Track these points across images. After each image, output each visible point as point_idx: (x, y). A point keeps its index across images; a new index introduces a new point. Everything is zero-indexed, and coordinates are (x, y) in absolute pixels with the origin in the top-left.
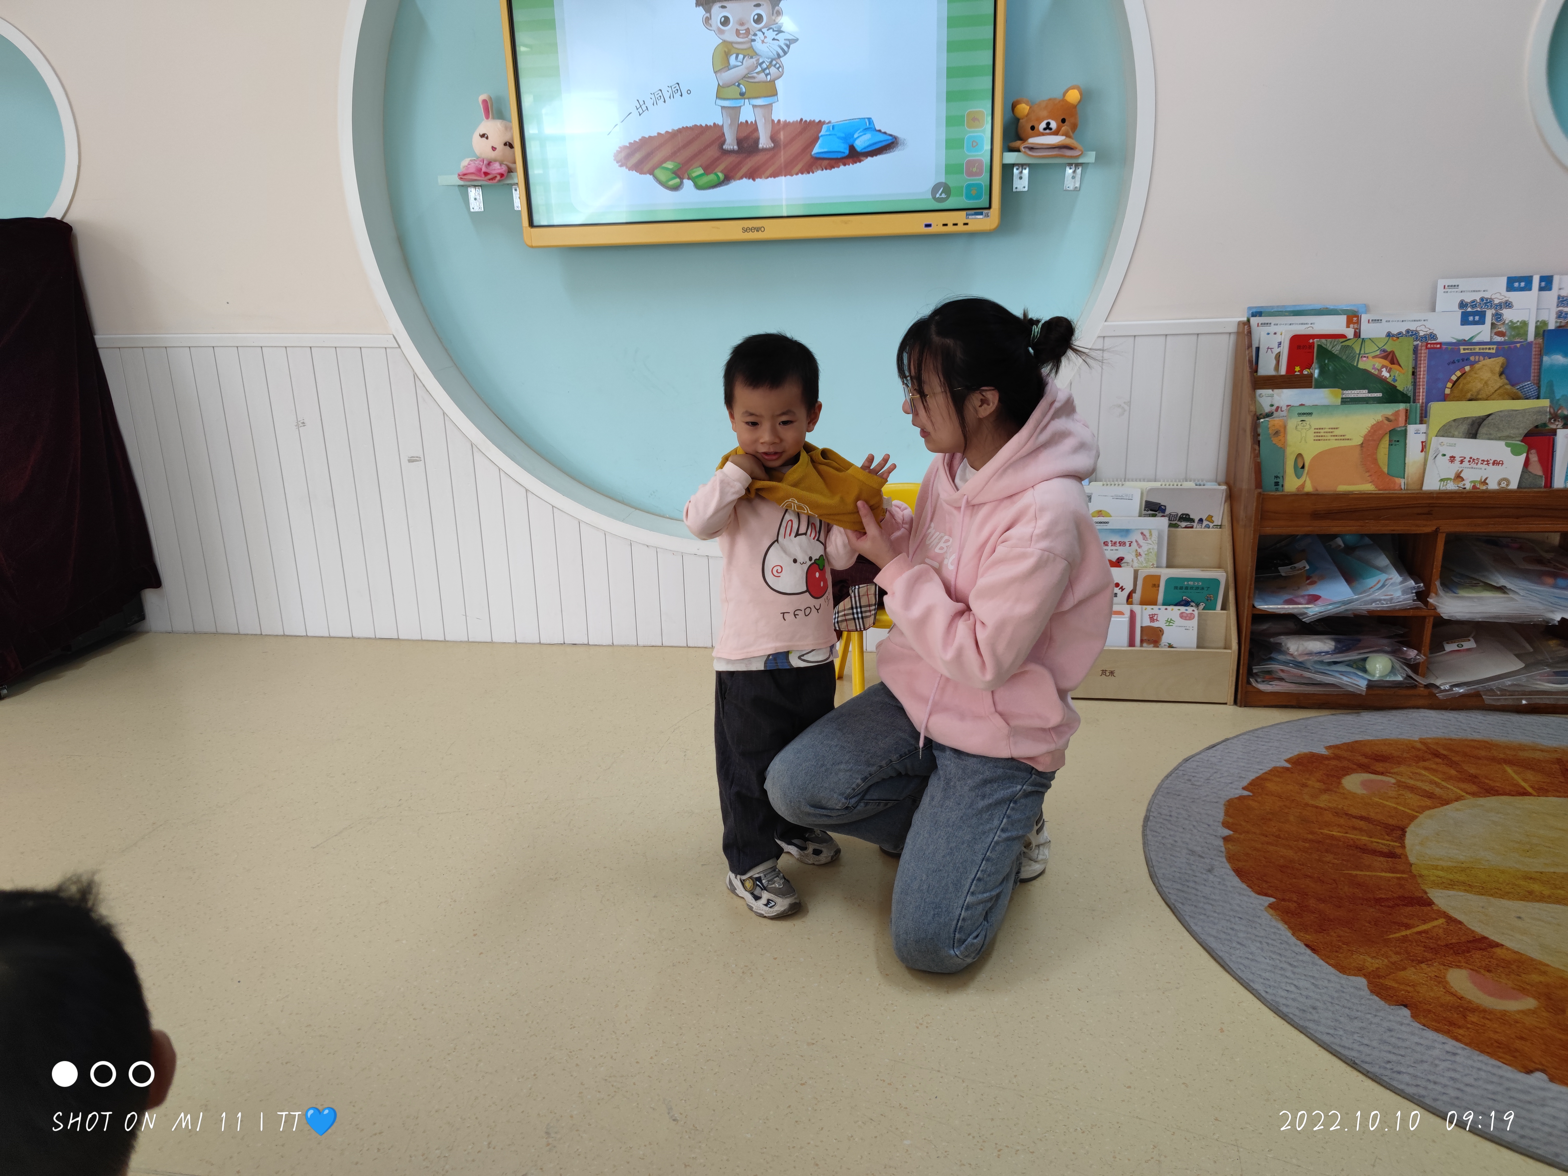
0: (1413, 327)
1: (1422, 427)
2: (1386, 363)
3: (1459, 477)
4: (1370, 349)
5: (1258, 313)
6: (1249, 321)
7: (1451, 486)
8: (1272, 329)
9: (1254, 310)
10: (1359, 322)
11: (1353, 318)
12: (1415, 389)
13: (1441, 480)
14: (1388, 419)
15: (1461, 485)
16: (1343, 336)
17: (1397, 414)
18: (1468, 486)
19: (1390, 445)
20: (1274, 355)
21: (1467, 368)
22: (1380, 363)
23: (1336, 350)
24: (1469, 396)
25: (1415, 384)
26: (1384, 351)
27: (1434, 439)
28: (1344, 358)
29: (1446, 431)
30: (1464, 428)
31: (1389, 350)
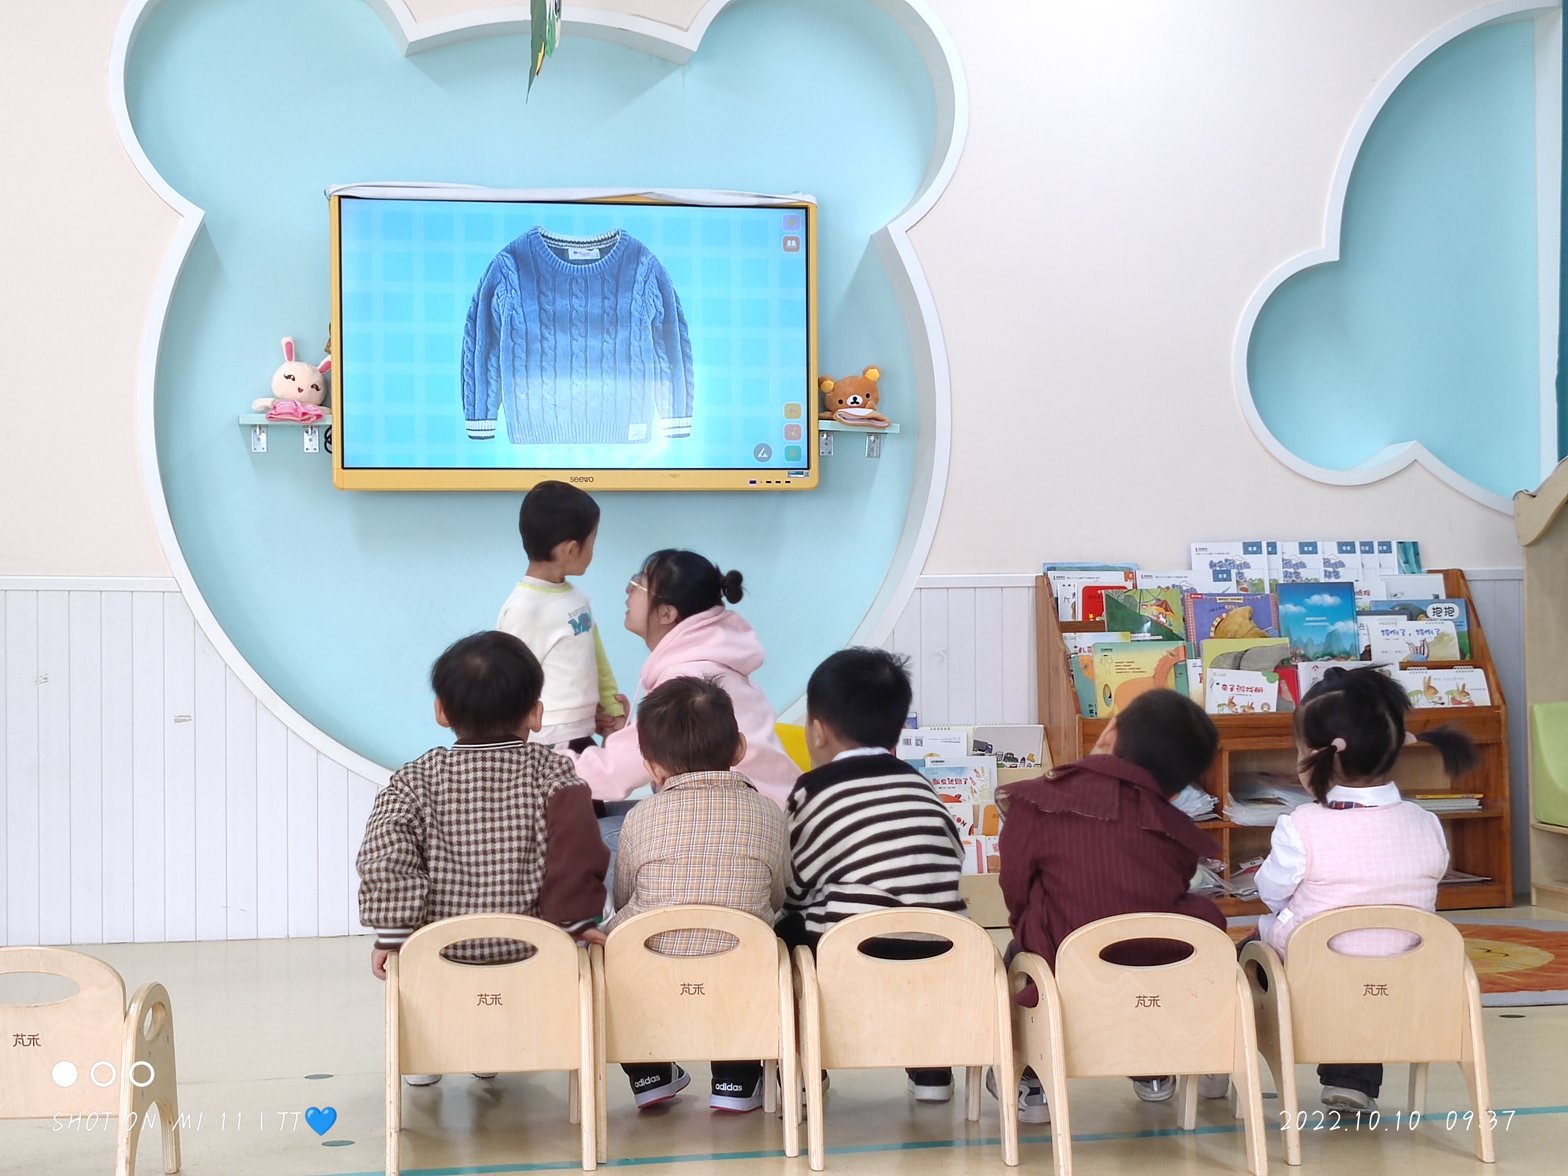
0: (1177, 582)
1: (1198, 662)
2: (1162, 610)
3: (1231, 703)
4: (1148, 598)
5: (1053, 569)
6: (1045, 575)
7: (1227, 711)
8: (1066, 582)
9: (1049, 566)
10: (1134, 578)
11: (1129, 574)
12: (1186, 633)
13: (1219, 706)
14: (1171, 654)
15: (1234, 709)
16: (1125, 588)
17: (1177, 649)
18: (1240, 711)
19: (1176, 677)
20: (1071, 604)
21: (1224, 615)
22: (1157, 610)
23: (1121, 599)
24: (1229, 636)
25: (1186, 629)
26: (1159, 600)
27: (1209, 670)
28: (1128, 606)
29: (1216, 664)
30: (1230, 661)
31: (1163, 599)
